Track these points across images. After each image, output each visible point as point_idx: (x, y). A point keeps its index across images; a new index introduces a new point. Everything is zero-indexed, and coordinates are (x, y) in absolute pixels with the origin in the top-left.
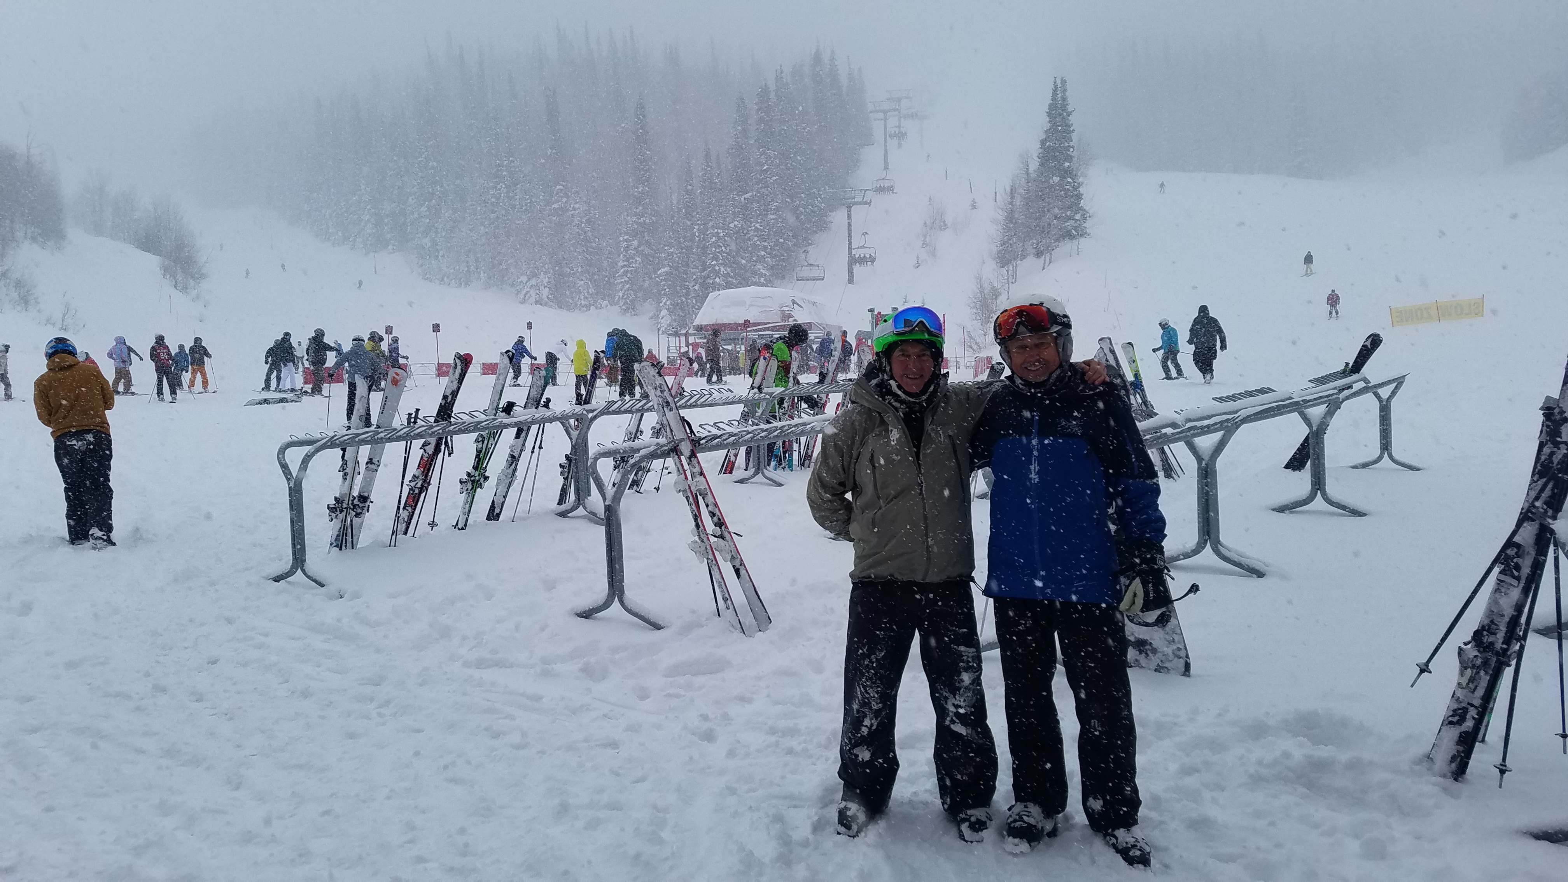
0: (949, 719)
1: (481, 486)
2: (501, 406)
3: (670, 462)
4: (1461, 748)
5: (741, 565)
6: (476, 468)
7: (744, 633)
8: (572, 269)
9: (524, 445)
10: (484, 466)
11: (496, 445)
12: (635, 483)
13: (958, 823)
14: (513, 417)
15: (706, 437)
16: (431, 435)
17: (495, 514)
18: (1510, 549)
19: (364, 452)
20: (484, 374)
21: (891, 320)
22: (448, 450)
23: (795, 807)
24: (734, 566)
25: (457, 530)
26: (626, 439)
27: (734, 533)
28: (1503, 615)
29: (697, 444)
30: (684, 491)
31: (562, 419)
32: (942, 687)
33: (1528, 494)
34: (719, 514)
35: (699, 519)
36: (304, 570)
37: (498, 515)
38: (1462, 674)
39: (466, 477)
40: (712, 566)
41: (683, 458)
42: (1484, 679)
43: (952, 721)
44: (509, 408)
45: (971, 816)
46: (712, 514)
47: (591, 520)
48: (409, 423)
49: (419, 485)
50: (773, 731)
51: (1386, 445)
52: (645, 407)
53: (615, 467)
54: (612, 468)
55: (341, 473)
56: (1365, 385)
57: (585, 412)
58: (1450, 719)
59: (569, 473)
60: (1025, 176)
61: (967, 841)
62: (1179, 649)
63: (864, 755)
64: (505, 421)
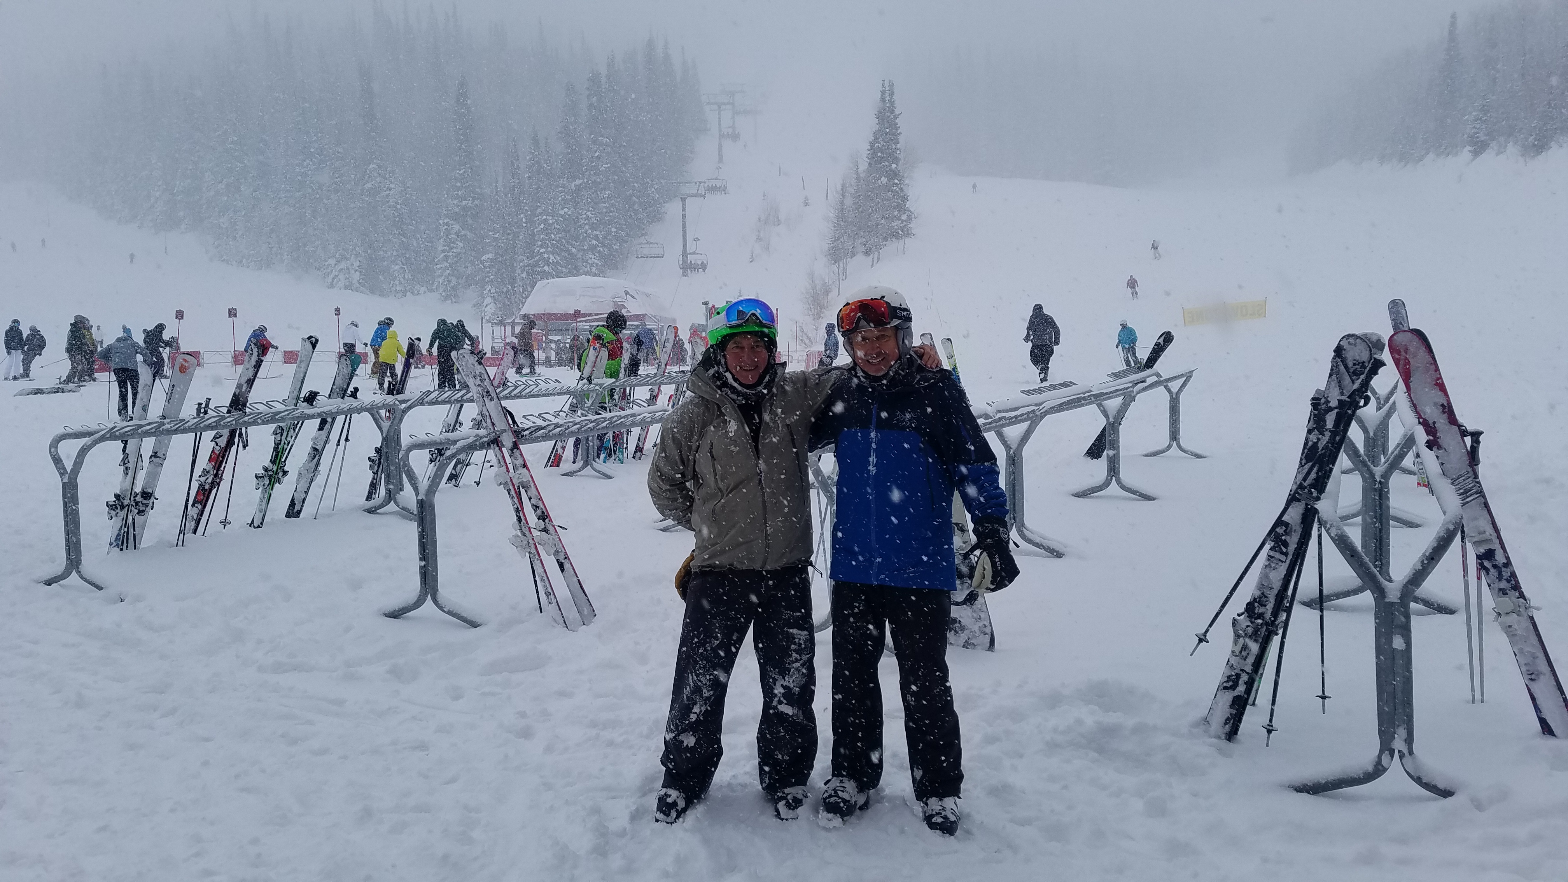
0: (776, 699)
1: (279, 481)
2: (302, 395)
3: (491, 454)
4: (1234, 712)
5: (565, 558)
6: (273, 462)
7: (567, 627)
8: (386, 252)
9: (328, 437)
10: (283, 460)
11: (296, 438)
12: (453, 477)
13: (775, 801)
14: (316, 407)
15: (530, 428)
16: (224, 426)
17: (295, 510)
18: (1280, 528)
19: (148, 445)
20: (285, 362)
21: (724, 313)
22: (243, 443)
23: (614, 798)
24: (557, 560)
25: (252, 528)
26: (444, 430)
27: (559, 526)
28: (1271, 588)
29: (519, 436)
30: (506, 484)
31: (372, 410)
32: (772, 669)
33: (1296, 477)
34: (543, 508)
35: (521, 512)
36: (80, 572)
37: (299, 512)
38: (1235, 642)
39: (263, 472)
40: (535, 559)
41: (504, 449)
42: (1254, 647)
43: (780, 702)
44: (311, 398)
45: (788, 794)
46: (536, 507)
47: (404, 517)
48: (198, 415)
49: (210, 480)
50: (594, 724)
51: (1174, 435)
52: (465, 398)
53: (431, 461)
54: (428, 461)
55: (122, 468)
56: (1157, 379)
57: (397, 402)
58: (1225, 684)
59: (378, 467)
60: (855, 176)
61: (782, 819)
62: (985, 626)
63: (689, 740)
64: (307, 411)
